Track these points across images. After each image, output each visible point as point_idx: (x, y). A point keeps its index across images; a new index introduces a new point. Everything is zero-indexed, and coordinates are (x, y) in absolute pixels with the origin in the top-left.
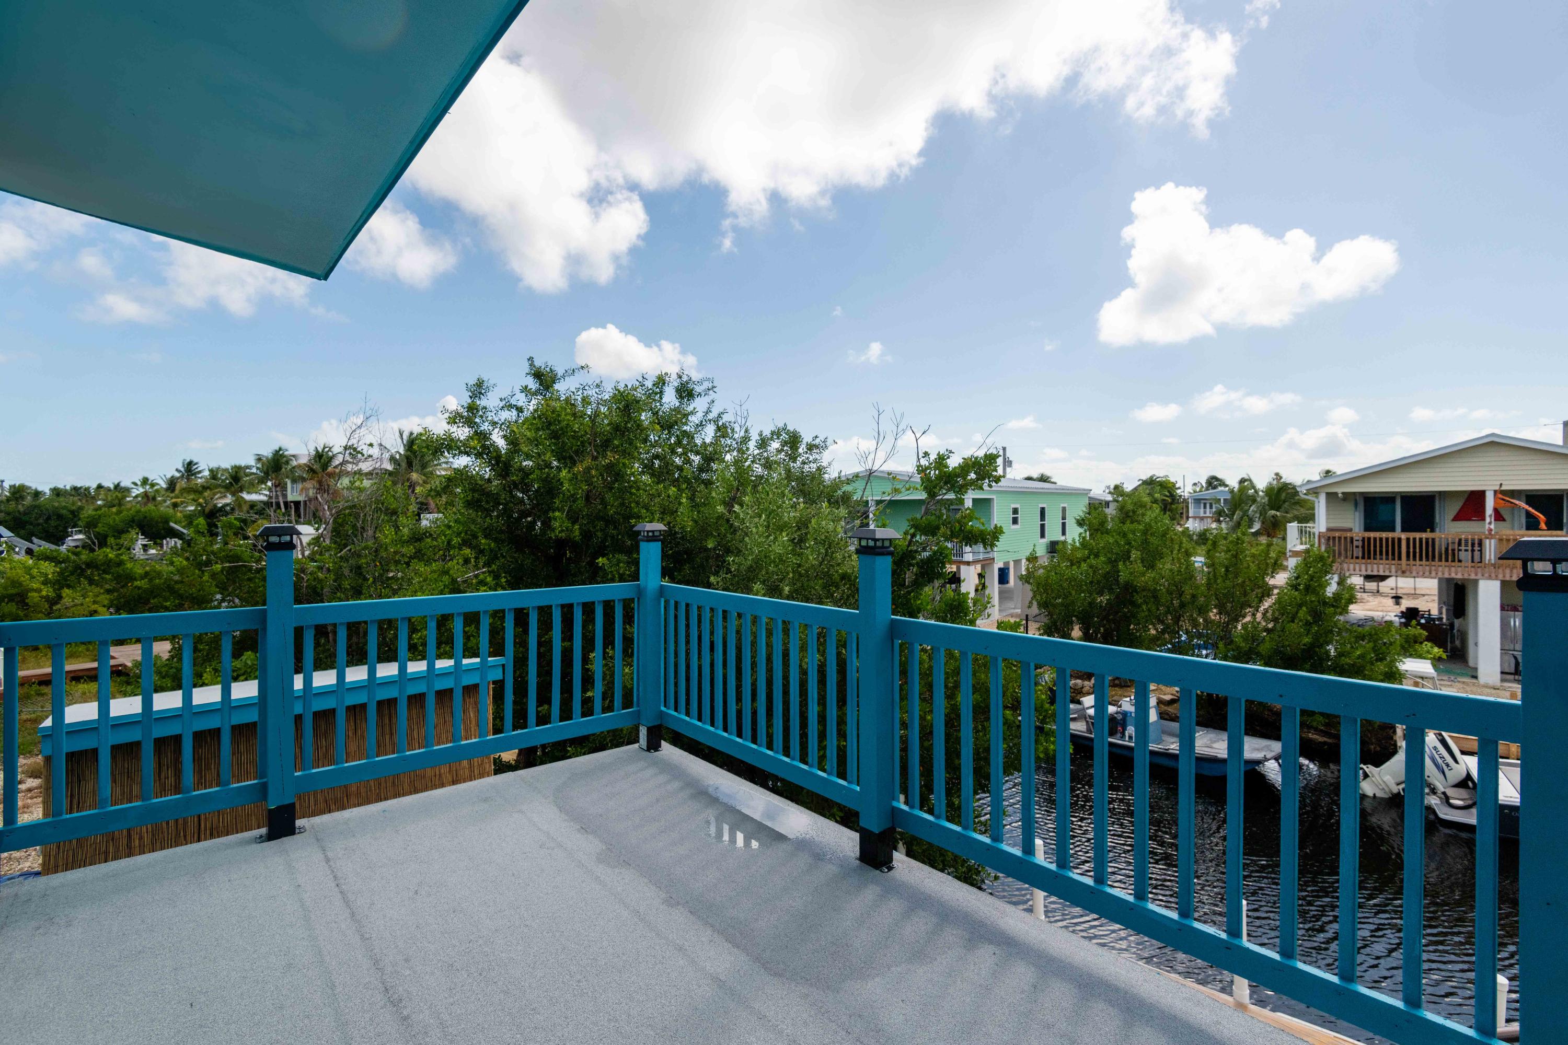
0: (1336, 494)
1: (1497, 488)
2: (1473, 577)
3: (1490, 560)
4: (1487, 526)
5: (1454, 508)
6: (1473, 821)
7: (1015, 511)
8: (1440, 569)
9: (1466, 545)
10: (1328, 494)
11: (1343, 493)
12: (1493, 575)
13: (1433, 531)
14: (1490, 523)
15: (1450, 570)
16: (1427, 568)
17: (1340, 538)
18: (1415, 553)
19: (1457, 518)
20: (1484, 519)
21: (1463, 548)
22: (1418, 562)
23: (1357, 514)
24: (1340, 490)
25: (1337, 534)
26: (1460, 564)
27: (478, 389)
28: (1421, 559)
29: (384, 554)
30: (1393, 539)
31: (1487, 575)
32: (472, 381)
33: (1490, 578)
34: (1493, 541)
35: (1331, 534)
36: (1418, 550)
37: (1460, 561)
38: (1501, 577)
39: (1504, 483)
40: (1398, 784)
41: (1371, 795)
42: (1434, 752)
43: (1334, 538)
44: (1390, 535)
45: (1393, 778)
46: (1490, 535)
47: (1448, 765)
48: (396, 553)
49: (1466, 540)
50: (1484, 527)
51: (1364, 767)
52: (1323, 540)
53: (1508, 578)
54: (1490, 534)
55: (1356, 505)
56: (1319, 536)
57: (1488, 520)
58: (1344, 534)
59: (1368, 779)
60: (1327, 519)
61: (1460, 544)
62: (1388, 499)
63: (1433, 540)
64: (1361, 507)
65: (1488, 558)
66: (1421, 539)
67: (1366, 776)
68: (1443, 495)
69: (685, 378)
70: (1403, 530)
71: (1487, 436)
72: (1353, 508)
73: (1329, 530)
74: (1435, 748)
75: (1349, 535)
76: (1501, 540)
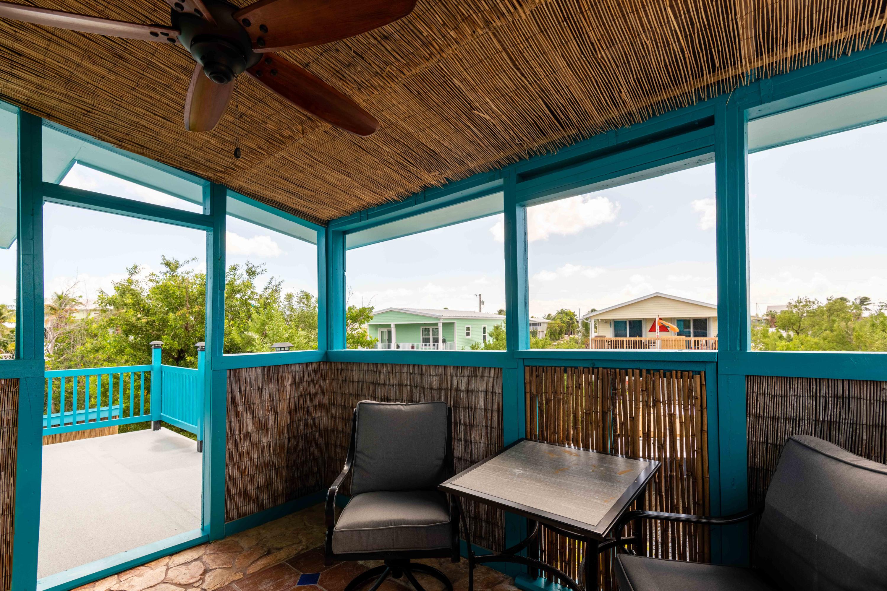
0: (599, 320)
1: (659, 317)
4: (657, 334)
5: (647, 326)
7: (468, 329)
10: (595, 320)
11: (601, 320)
13: (641, 336)
14: (659, 333)
19: (648, 330)
20: (656, 331)
23: (611, 329)
24: (600, 318)
25: (598, 339)
27: (134, 270)
29: (87, 359)
32: (131, 266)
34: (659, 341)
35: (596, 339)
46: (658, 338)
48: (94, 358)
52: (593, 342)
55: (610, 325)
56: (592, 340)
58: (601, 339)
62: (623, 322)
63: (641, 341)
64: (613, 325)
68: (645, 319)
69: (250, 266)
70: (630, 336)
71: (655, 293)
72: (608, 326)
73: (596, 337)
75: (603, 339)
76: (662, 340)
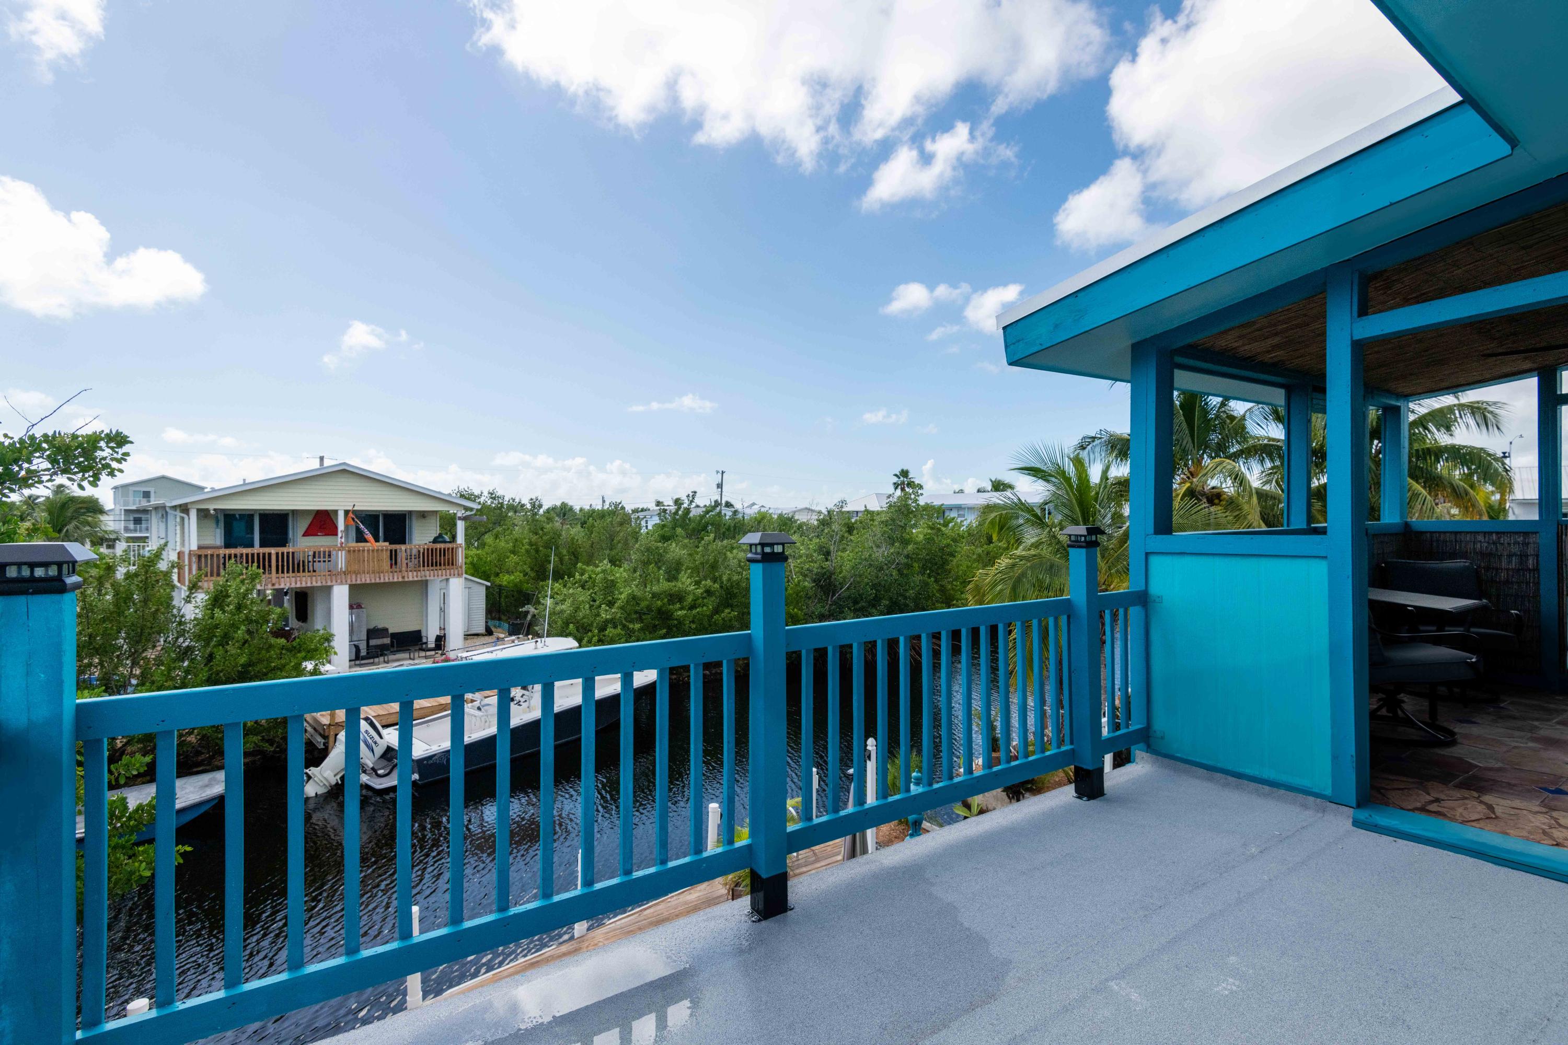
0: (208, 510)
1: (350, 508)
2: (329, 584)
3: (341, 568)
4: (339, 540)
5: (303, 525)
6: (395, 783)
8: (304, 579)
9: (324, 557)
10: (199, 510)
11: (215, 510)
12: (344, 581)
14: (341, 538)
15: (311, 579)
16: (294, 579)
17: (212, 556)
18: (283, 566)
19: (306, 534)
20: (336, 534)
21: (317, 559)
22: (286, 575)
23: (218, 531)
24: (211, 507)
25: (209, 552)
26: (314, 574)
28: (288, 572)
30: (253, 555)
31: (339, 581)
33: (341, 583)
34: (343, 552)
35: (203, 552)
36: (285, 564)
37: (314, 571)
38: (349, 582)
39: (356, 504)
40: (335, 776)
41: (313, 795)
42: (366, 735)
43: (206, 556)
44: (249, 551)
45: (332, 771)
46: (341, 548)
47: (376, 743)
49: (324, 552)
50: (337, 541)
51: (307, 771)
52: (194, 559)
53: (354, 582)
54: (342, 546)
55: (217, 522)
56: (190, 554)
57: (340, 535)
58: (217, 552)
59: (311, 781)
60: (198, 536)
61: (314, 556)
62: (247, 517)
63: (291, 553)
64: (222, 524)
65: (340, 567)
66: (283, 554)
67: (309, 777)
68: (294, 512)
70: (261, 546)
71: (341, 464)
72: (215, 526)
73: (200, 548)
74: (367, 732)
75: (221, 552)
76: (349, 551)
